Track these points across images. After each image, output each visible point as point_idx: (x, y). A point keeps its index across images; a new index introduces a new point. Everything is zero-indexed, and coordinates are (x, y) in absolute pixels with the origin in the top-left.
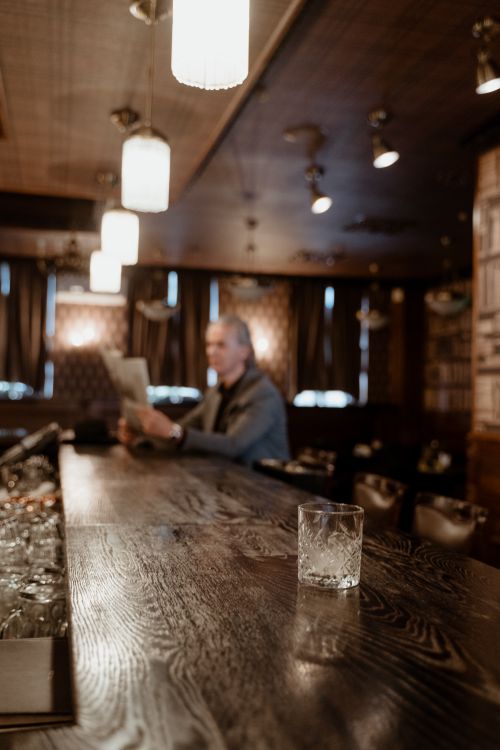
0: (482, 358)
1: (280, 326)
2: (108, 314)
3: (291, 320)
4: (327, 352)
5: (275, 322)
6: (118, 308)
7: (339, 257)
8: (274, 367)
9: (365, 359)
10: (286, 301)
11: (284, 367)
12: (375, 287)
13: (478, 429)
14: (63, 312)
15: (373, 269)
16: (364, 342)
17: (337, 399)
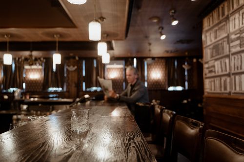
0: (206, 74)
1: (163, 70)
2: (119, 70)
3: (166, 68)
4: (176, 76)
5: (162, 69)
6: (122, 68)
7: (176, 51)
8: (162, 81)
9: (186, 78)
10: (164, 64)
11: (164, 81)
12: (187, 59)
13: (206, 94)
14: (108, 70)
15: (187, 54)
16: (186, 73)
17: (179, 88)
